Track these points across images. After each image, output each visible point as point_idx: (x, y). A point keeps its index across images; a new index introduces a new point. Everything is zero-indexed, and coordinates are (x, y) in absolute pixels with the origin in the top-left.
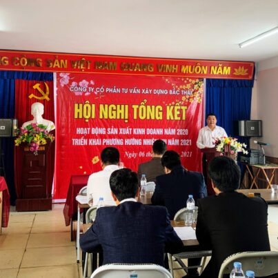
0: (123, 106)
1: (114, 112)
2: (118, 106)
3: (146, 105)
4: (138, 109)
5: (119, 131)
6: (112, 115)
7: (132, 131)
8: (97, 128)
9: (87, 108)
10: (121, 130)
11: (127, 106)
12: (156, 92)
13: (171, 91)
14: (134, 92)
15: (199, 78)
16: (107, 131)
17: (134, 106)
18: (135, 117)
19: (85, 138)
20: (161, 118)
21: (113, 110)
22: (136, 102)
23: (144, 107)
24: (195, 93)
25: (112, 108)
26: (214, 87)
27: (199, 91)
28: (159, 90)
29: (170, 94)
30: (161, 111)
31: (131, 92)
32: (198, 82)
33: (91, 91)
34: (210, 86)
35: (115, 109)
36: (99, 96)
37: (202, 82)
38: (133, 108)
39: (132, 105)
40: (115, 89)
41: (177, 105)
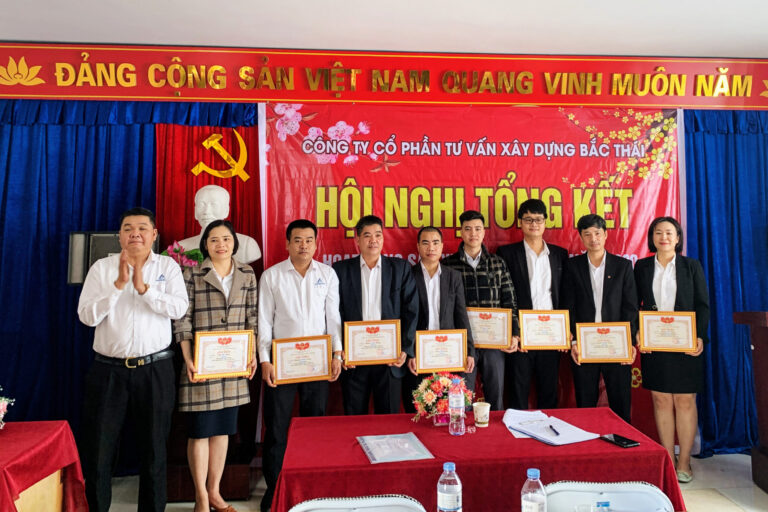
0: (449, 192)
1: (425, 210)
2: (437, 192)
3: (514, 188)
4: (491, 200)
6: (421, 216)
9: (350, 197)
11: (460, 192)
12: (541, 149)
13: (583, 148)
14: (481, 151)
15: (664, 110)
17: (479, 192)
20: (558, 223)
21: (421, 202)
22: (485, 179)
23: (509, 194)
24: (654, 151)
25: (420, 197)
26: (708, 132)
27: (665, 146)
28: (551, 145)
29: (582, 154)
30: (557, 204)
31: (471, 153)
32: (662, 121)
33: (361, 152)
34: (697, 129)
35: (429, 200)
36: (381, 165)
37: (672, 120)
38: (479, 197)
39: (475, 188)
40: (425, 145)
41: (604, 187)
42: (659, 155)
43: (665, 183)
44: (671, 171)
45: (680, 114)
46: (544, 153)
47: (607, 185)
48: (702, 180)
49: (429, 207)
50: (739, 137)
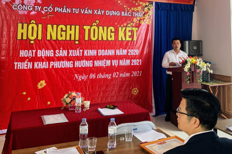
0: (73, 27)
1: (63, 33)
2: (68, 27)
3: (98, 26)
4: (89, 30)
5: (68, 53)
6: (61, 36)
7: (83, 52)
8: (44, 50)
9: (33, 28)
10: (70, 51)
11: (77, 27)
12: (108, 13)
13: (123, 13)
14: (86, 12)
15: (149, 2)
16: (55, 53)
17: (85, 27)
18: (86, 38)
19: (30, 61)
20: (113, 39)
21: (62, 30)
22: (87, 23)
23: (96, 28)
24: (145, 15)
25: (62, 28)
26: (162, 10)
27: (149, 14)
28: (112, 11)
29: (122, 15)
30: (113, 32)
31: (82, 13)
32: (148, 5)
33: (38, 10)
34: (159, 9)
35: (65, 30)
36: (46, 16)
37: (151, 5)
38: (85, 29)
39: (83, 26)
40: (65, 9)
41: (129, 27)
42: (147, 16)
43: (148, 26)
44: (150, 22)
45: (154, 3)
46: (109, 14)
47: (130, 26)
48: (160, 25)
49: (65, 32)
50: (171, 12)
